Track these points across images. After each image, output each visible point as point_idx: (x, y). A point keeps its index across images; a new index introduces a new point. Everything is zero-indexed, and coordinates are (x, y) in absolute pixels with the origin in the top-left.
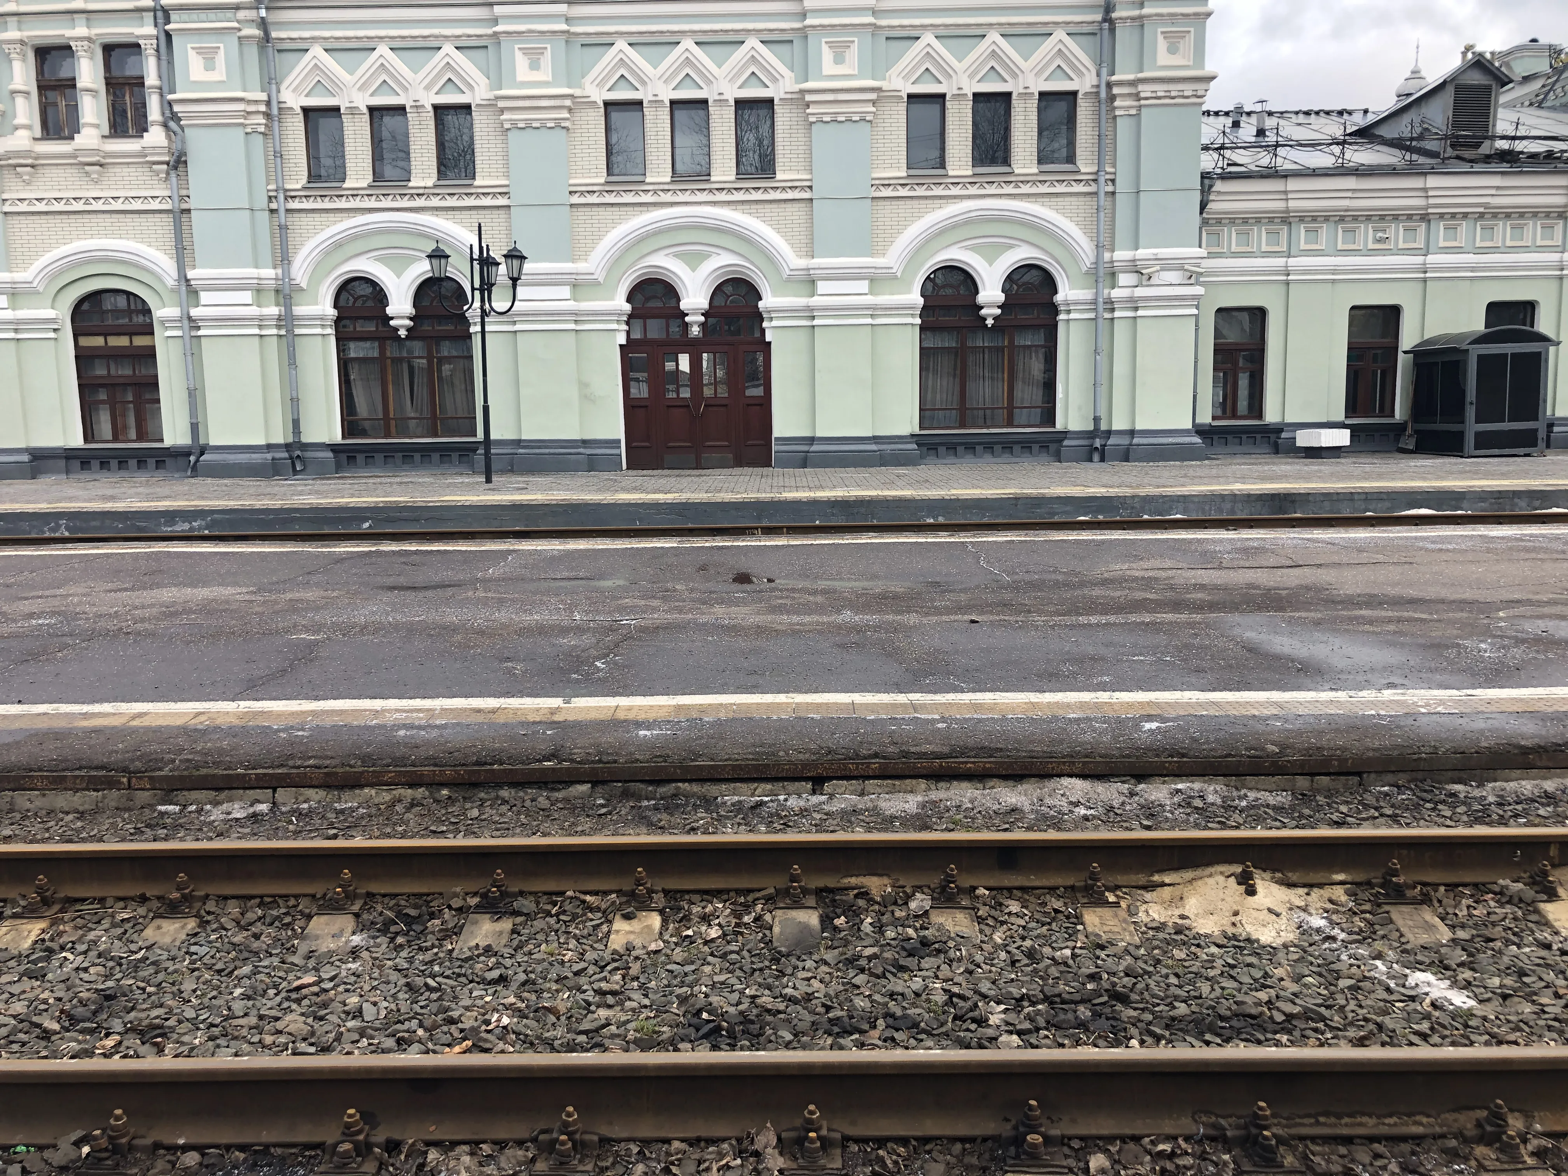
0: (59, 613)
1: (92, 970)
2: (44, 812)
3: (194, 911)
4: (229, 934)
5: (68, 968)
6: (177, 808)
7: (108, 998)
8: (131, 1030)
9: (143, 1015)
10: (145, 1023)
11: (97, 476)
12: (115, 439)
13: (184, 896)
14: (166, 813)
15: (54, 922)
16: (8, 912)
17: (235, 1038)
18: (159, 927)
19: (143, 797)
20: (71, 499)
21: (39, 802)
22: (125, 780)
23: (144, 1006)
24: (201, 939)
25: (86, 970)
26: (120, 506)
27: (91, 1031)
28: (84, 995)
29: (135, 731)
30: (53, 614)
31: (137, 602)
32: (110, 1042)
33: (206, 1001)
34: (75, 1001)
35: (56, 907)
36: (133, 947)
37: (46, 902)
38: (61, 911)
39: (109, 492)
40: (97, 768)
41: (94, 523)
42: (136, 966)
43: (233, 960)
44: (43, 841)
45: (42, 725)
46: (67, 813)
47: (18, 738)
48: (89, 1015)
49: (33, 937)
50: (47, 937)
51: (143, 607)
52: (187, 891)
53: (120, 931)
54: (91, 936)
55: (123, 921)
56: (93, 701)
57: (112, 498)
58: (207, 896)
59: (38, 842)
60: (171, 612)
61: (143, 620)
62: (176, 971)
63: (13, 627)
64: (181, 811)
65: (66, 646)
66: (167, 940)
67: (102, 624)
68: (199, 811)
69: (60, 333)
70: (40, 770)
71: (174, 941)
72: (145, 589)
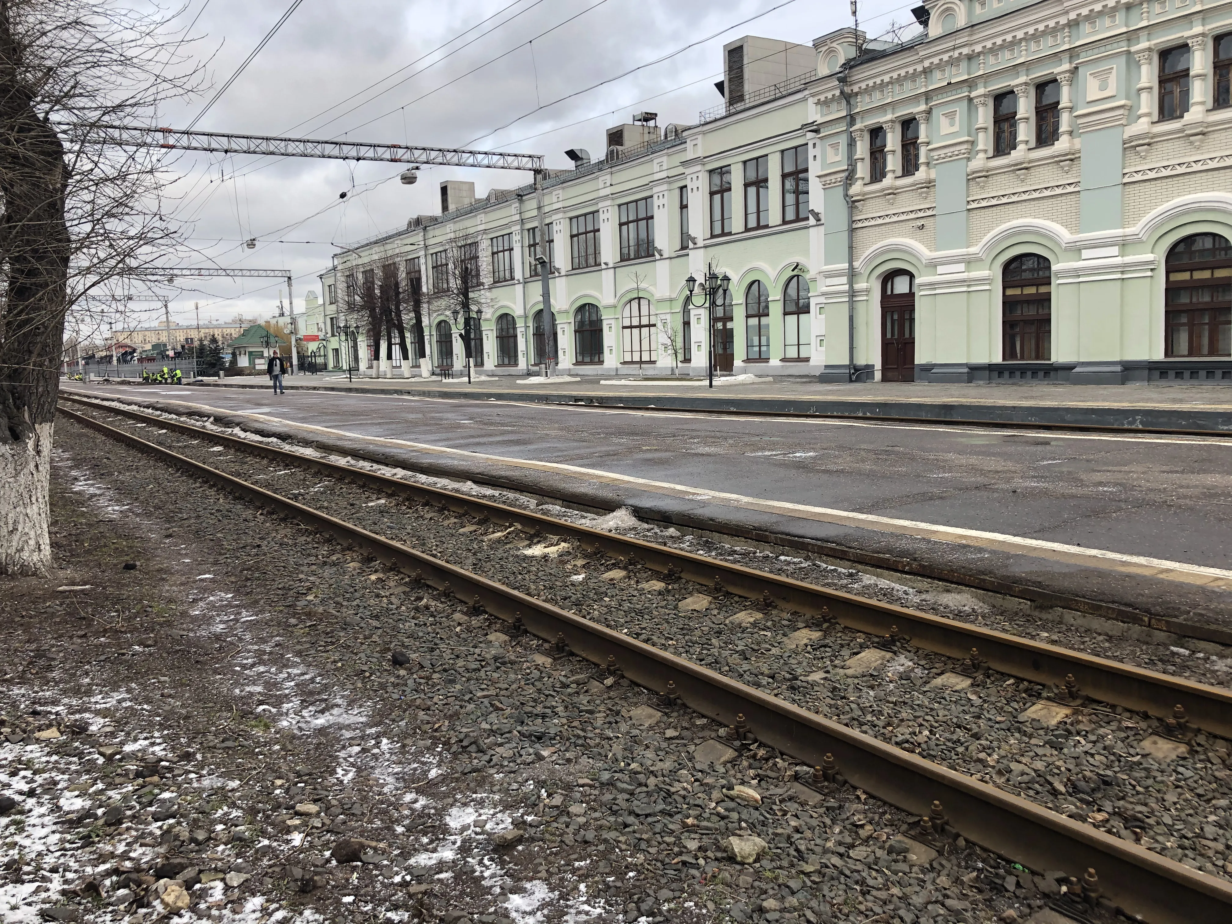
0: (1120, 484)
1: (1097, 757)
2: (1083, 629)
3: (1187, 739)
4: (1214, 768)
5: (1080, 749)
6: (1187, 652)
7: (1106, 783)
8: (1117, 814)
9: (1130, 806)
10: (1130, 813)
11: (1172, 384)
12: (1190, 354)
13: (1179, 724)
14: (1177, 654)
15: (1076, 712)
16: (1045, 694)
17: (1202, 855)
18: (1155, 743)
19: (1160, 636)
20: (1148, 400)
21: (1080, 621)
22: (1146, 619)
23: (1132, 800)
24: (1189, 765)
25: (1092, 755)
26: (1185, 407)
27: (1088, 803)
28: (1088, 774)
29: (1162, 582)
30: (1116, 484)
31: (1184, 483)
32: (1100, 817)
33: (1183, 815)
34: (1080, 776)
35: (1079, 702)
36: (1132, 751)
37: (1073, 696)
38: (1082, 705)
39: (1180, 396)
40: (1126, 605)
41: (1162, 420)
42: (1132, 766)
43: (1214, 791)
44: (1080, 650)
45: (1092, 564)
46: (1100, 634)
47: (1072, 570)
48: (1089, 790)
49: (1059, 718)
50: (1069, 721)
51: (1188, 487)
52: (1182, 721)
53: (1123, 735)
54: (1101, 731)
55: (1127, 728)
56: (1132, 554)
57: (1181, 401)
58: (1199, 731)
59: (1074, 649)
60: (1211, 494)
61: (1185, 497)
62: (1162, 782)
63: (1086, 491)
64: (1190, 656)
65: (1120, 509)
66: (1160, 755)
67: (1151, 496)
68: (1206, 659)
69: (1156, 272)
70: (1084, 597)
71: (1165, 757)
72: (1193, 473)
